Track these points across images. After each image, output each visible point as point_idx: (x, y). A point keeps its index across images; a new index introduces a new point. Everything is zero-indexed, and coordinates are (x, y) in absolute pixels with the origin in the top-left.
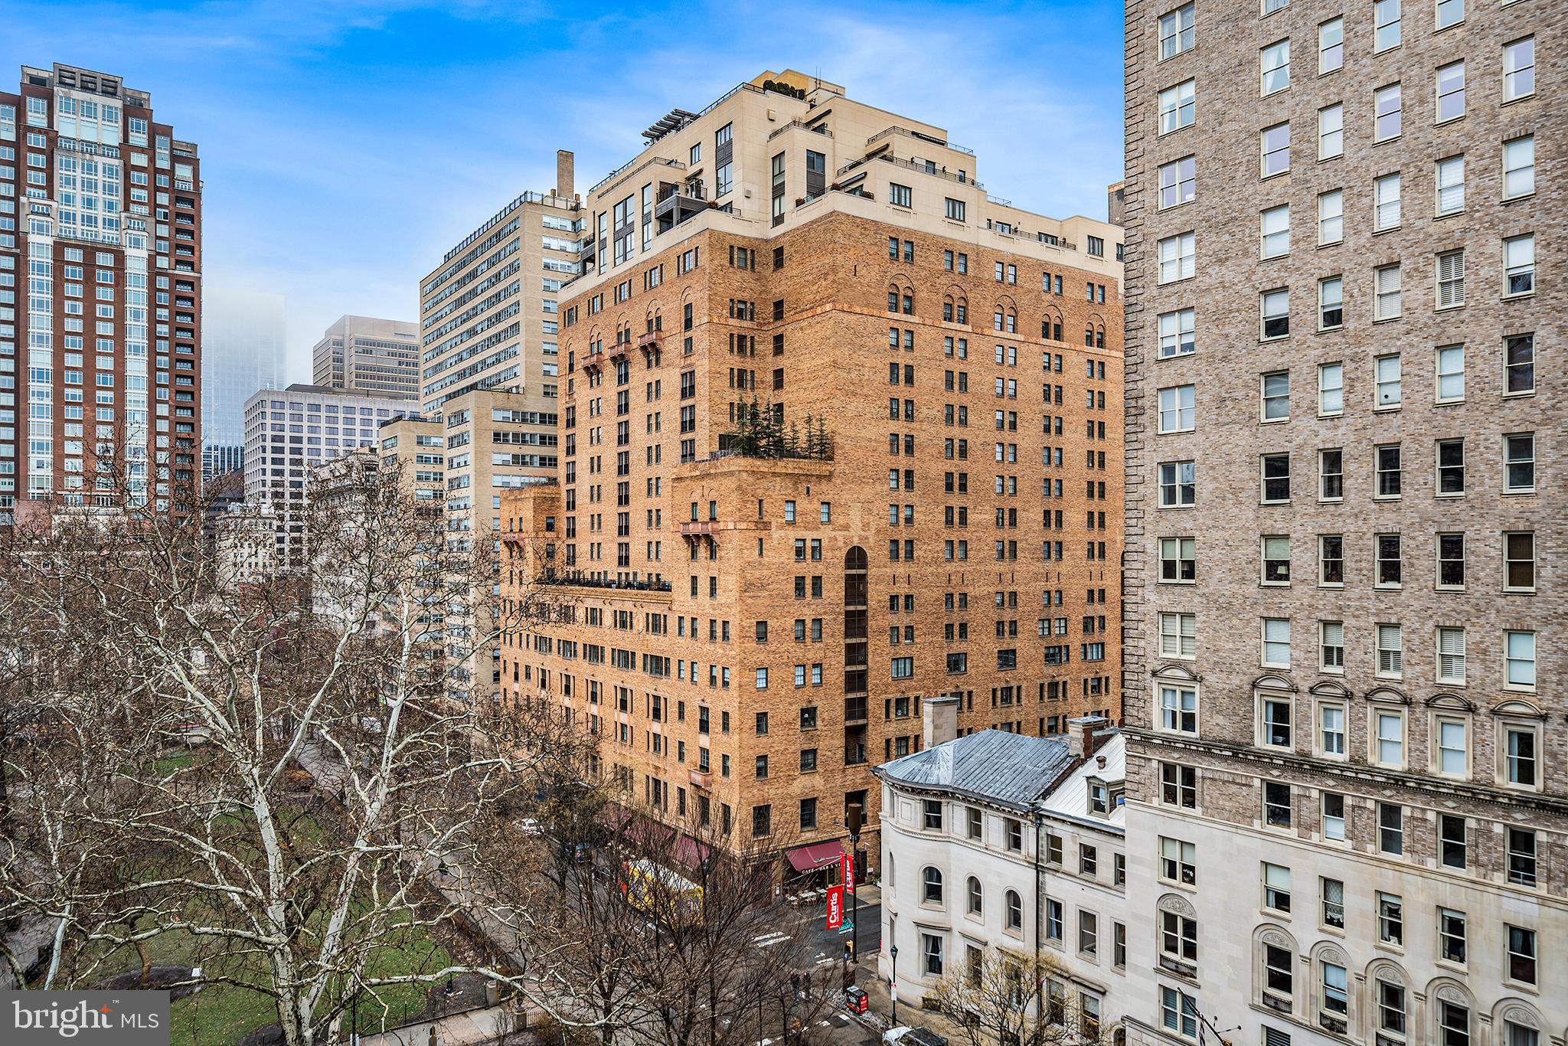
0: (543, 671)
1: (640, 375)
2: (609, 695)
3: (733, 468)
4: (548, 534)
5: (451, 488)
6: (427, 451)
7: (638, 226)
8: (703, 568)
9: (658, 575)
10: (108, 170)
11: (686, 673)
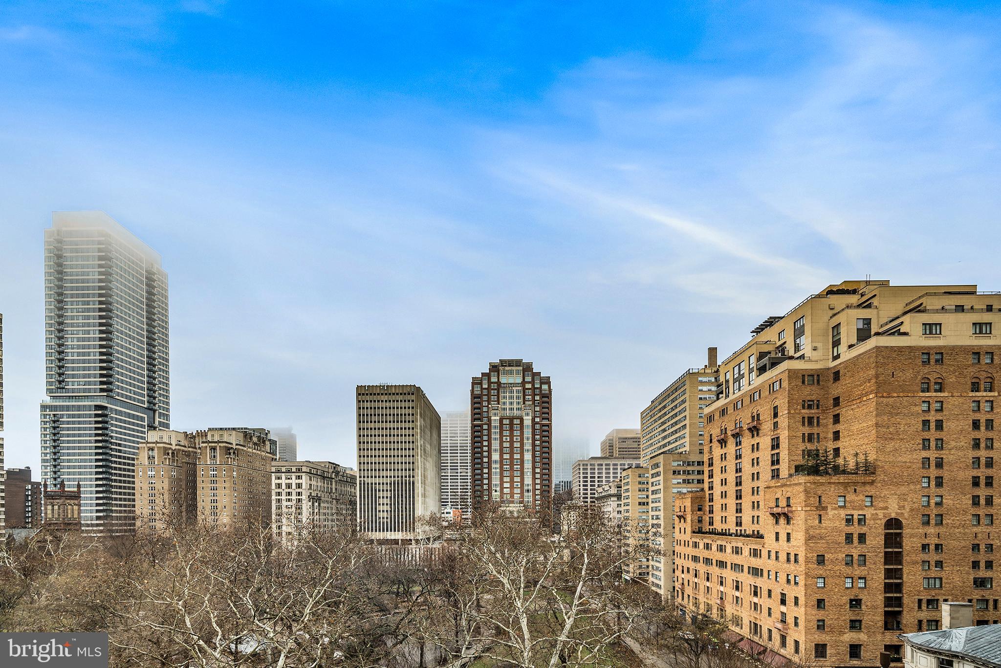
0: (696, 570)
1: (747, 441)
2: (729, 583)
3: (800, 481)
4: (698, 513)
5: (653, 494)
6: (642, 480)
7: (746, 375)
8: (783, 528)
9: (758, 531)
10: (518, 391)
11: (773, 577)
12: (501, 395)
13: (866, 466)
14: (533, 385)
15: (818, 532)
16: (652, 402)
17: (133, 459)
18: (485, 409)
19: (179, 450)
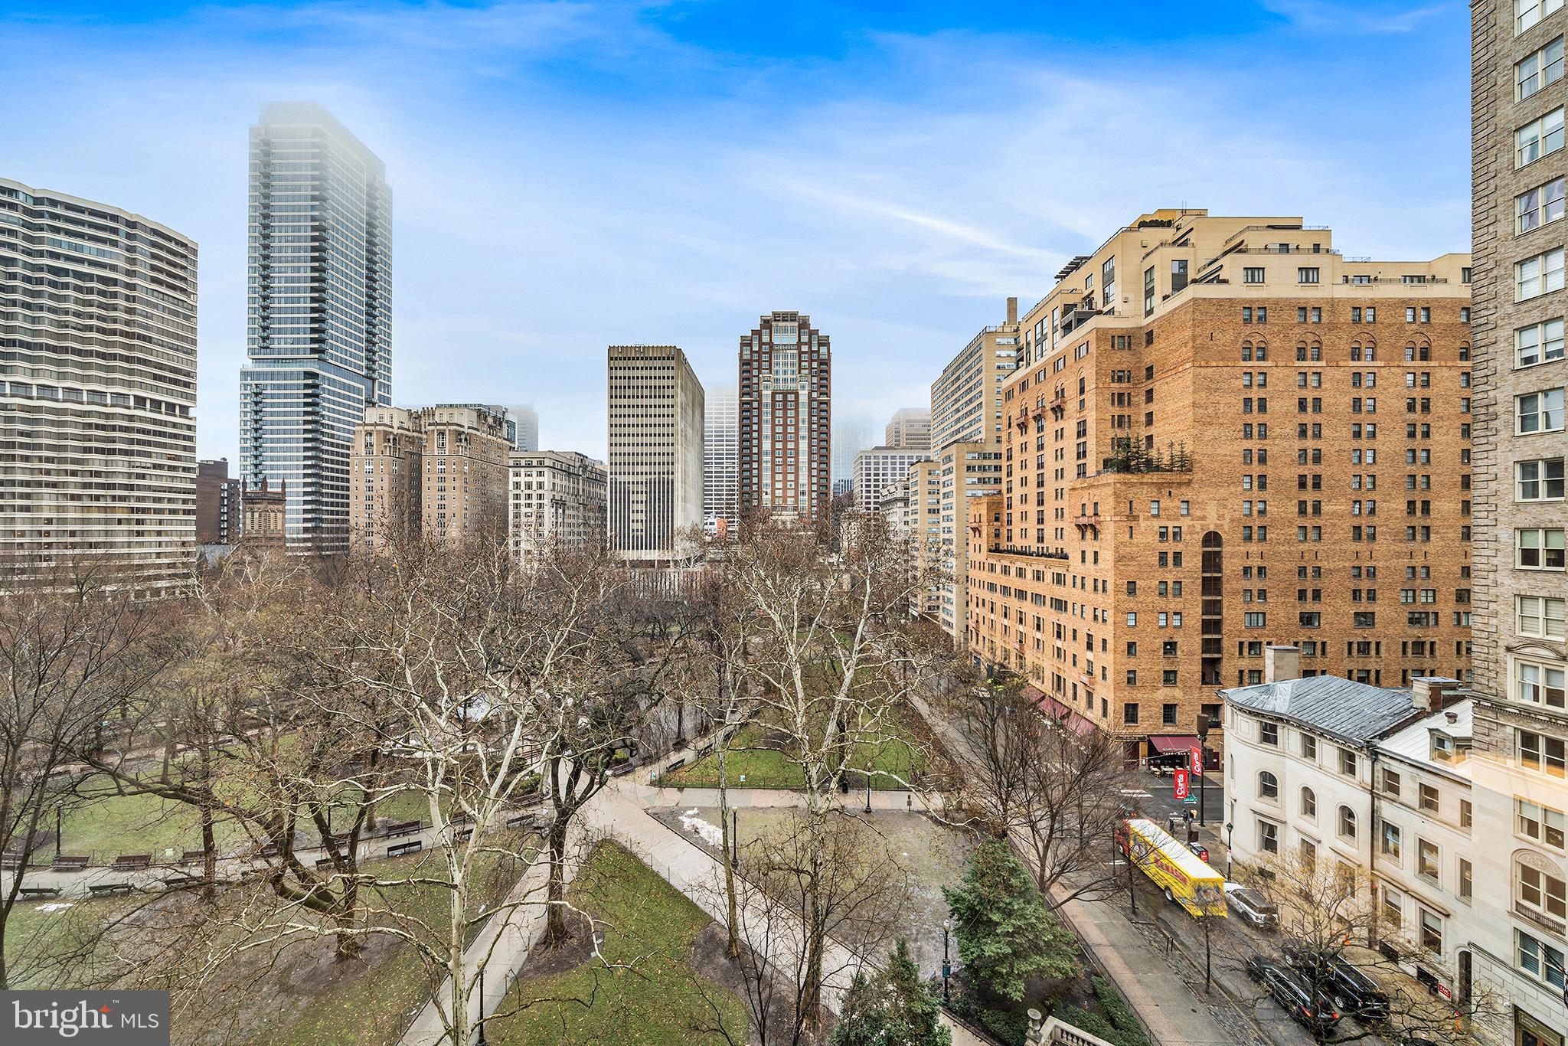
0: (992, 603)
1: (1050, 425)
2: (1030, 620)
3: (1112, 481)
4: (995, 524)
5: (944, 498)
6: (933, 478)
7: (1050, 336)
8: (1090, 545)
9: (1062, 549)
10: (793, 356)
11: (1078, 611)
12: (774, 361)
13: (1182, 461)
14: (810, 348)
15: (1128, 550)
16: (945, 371)
17: (348, 448)
18: (755, 380)
19: (402, 434)
